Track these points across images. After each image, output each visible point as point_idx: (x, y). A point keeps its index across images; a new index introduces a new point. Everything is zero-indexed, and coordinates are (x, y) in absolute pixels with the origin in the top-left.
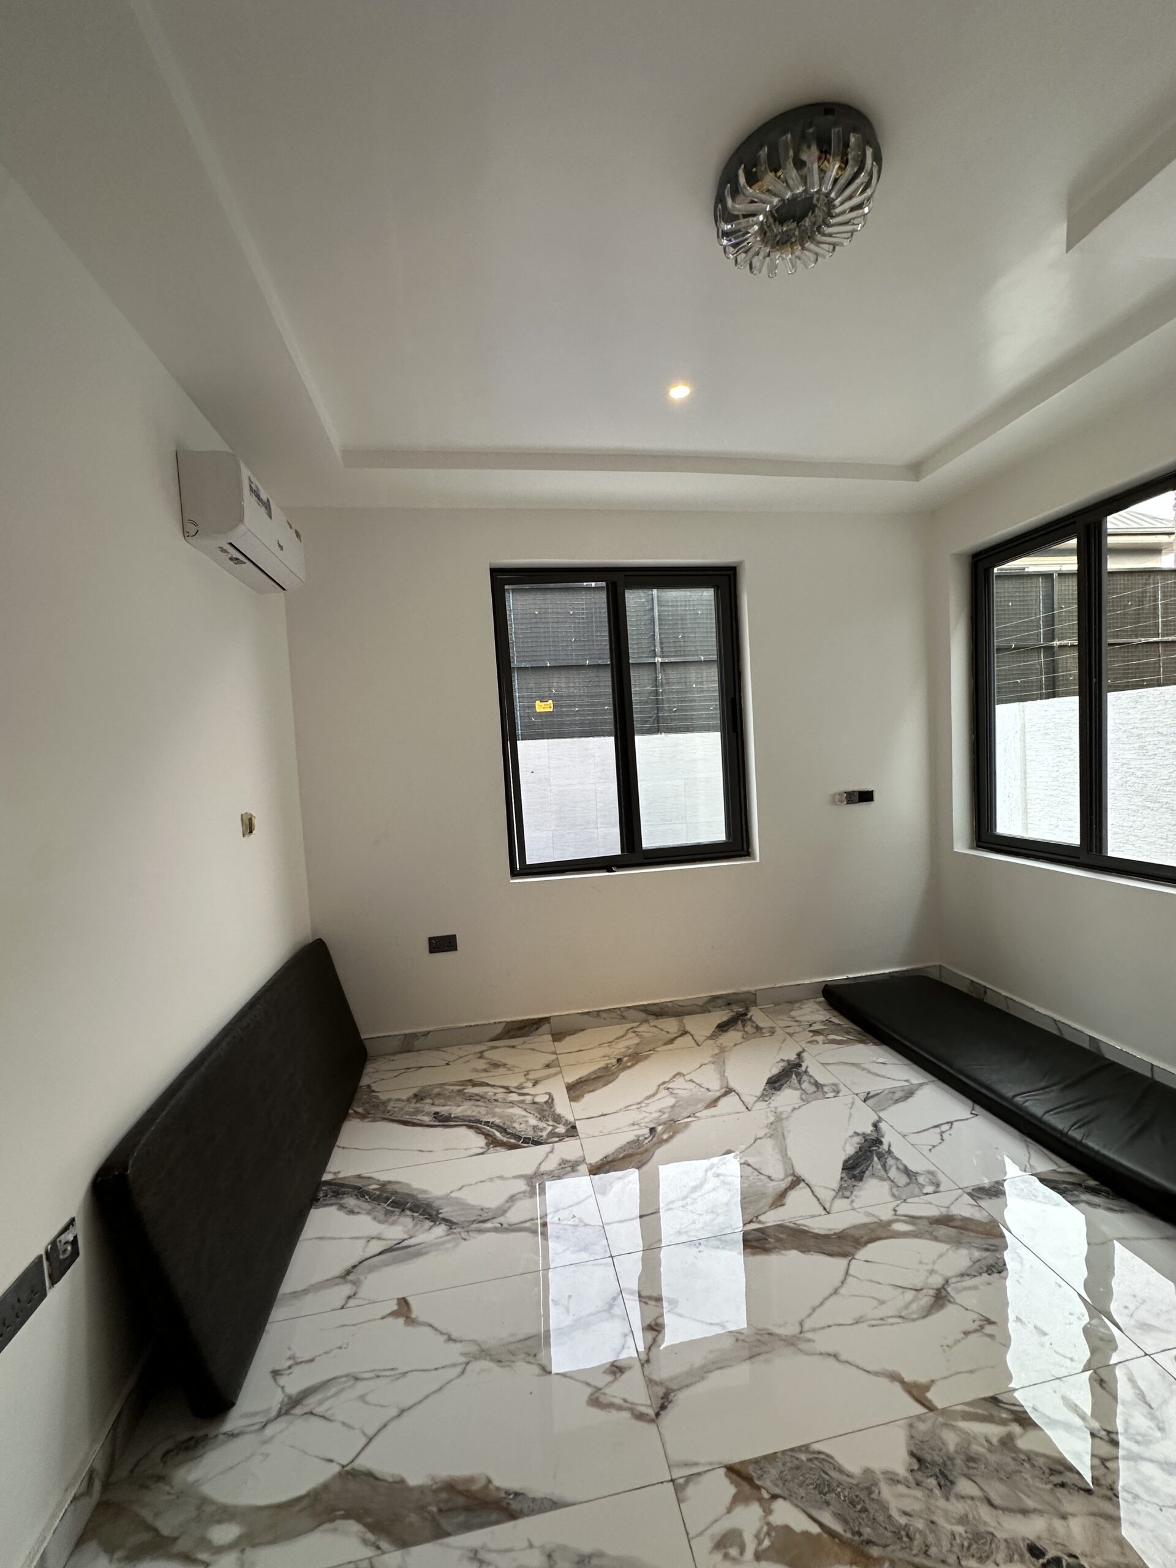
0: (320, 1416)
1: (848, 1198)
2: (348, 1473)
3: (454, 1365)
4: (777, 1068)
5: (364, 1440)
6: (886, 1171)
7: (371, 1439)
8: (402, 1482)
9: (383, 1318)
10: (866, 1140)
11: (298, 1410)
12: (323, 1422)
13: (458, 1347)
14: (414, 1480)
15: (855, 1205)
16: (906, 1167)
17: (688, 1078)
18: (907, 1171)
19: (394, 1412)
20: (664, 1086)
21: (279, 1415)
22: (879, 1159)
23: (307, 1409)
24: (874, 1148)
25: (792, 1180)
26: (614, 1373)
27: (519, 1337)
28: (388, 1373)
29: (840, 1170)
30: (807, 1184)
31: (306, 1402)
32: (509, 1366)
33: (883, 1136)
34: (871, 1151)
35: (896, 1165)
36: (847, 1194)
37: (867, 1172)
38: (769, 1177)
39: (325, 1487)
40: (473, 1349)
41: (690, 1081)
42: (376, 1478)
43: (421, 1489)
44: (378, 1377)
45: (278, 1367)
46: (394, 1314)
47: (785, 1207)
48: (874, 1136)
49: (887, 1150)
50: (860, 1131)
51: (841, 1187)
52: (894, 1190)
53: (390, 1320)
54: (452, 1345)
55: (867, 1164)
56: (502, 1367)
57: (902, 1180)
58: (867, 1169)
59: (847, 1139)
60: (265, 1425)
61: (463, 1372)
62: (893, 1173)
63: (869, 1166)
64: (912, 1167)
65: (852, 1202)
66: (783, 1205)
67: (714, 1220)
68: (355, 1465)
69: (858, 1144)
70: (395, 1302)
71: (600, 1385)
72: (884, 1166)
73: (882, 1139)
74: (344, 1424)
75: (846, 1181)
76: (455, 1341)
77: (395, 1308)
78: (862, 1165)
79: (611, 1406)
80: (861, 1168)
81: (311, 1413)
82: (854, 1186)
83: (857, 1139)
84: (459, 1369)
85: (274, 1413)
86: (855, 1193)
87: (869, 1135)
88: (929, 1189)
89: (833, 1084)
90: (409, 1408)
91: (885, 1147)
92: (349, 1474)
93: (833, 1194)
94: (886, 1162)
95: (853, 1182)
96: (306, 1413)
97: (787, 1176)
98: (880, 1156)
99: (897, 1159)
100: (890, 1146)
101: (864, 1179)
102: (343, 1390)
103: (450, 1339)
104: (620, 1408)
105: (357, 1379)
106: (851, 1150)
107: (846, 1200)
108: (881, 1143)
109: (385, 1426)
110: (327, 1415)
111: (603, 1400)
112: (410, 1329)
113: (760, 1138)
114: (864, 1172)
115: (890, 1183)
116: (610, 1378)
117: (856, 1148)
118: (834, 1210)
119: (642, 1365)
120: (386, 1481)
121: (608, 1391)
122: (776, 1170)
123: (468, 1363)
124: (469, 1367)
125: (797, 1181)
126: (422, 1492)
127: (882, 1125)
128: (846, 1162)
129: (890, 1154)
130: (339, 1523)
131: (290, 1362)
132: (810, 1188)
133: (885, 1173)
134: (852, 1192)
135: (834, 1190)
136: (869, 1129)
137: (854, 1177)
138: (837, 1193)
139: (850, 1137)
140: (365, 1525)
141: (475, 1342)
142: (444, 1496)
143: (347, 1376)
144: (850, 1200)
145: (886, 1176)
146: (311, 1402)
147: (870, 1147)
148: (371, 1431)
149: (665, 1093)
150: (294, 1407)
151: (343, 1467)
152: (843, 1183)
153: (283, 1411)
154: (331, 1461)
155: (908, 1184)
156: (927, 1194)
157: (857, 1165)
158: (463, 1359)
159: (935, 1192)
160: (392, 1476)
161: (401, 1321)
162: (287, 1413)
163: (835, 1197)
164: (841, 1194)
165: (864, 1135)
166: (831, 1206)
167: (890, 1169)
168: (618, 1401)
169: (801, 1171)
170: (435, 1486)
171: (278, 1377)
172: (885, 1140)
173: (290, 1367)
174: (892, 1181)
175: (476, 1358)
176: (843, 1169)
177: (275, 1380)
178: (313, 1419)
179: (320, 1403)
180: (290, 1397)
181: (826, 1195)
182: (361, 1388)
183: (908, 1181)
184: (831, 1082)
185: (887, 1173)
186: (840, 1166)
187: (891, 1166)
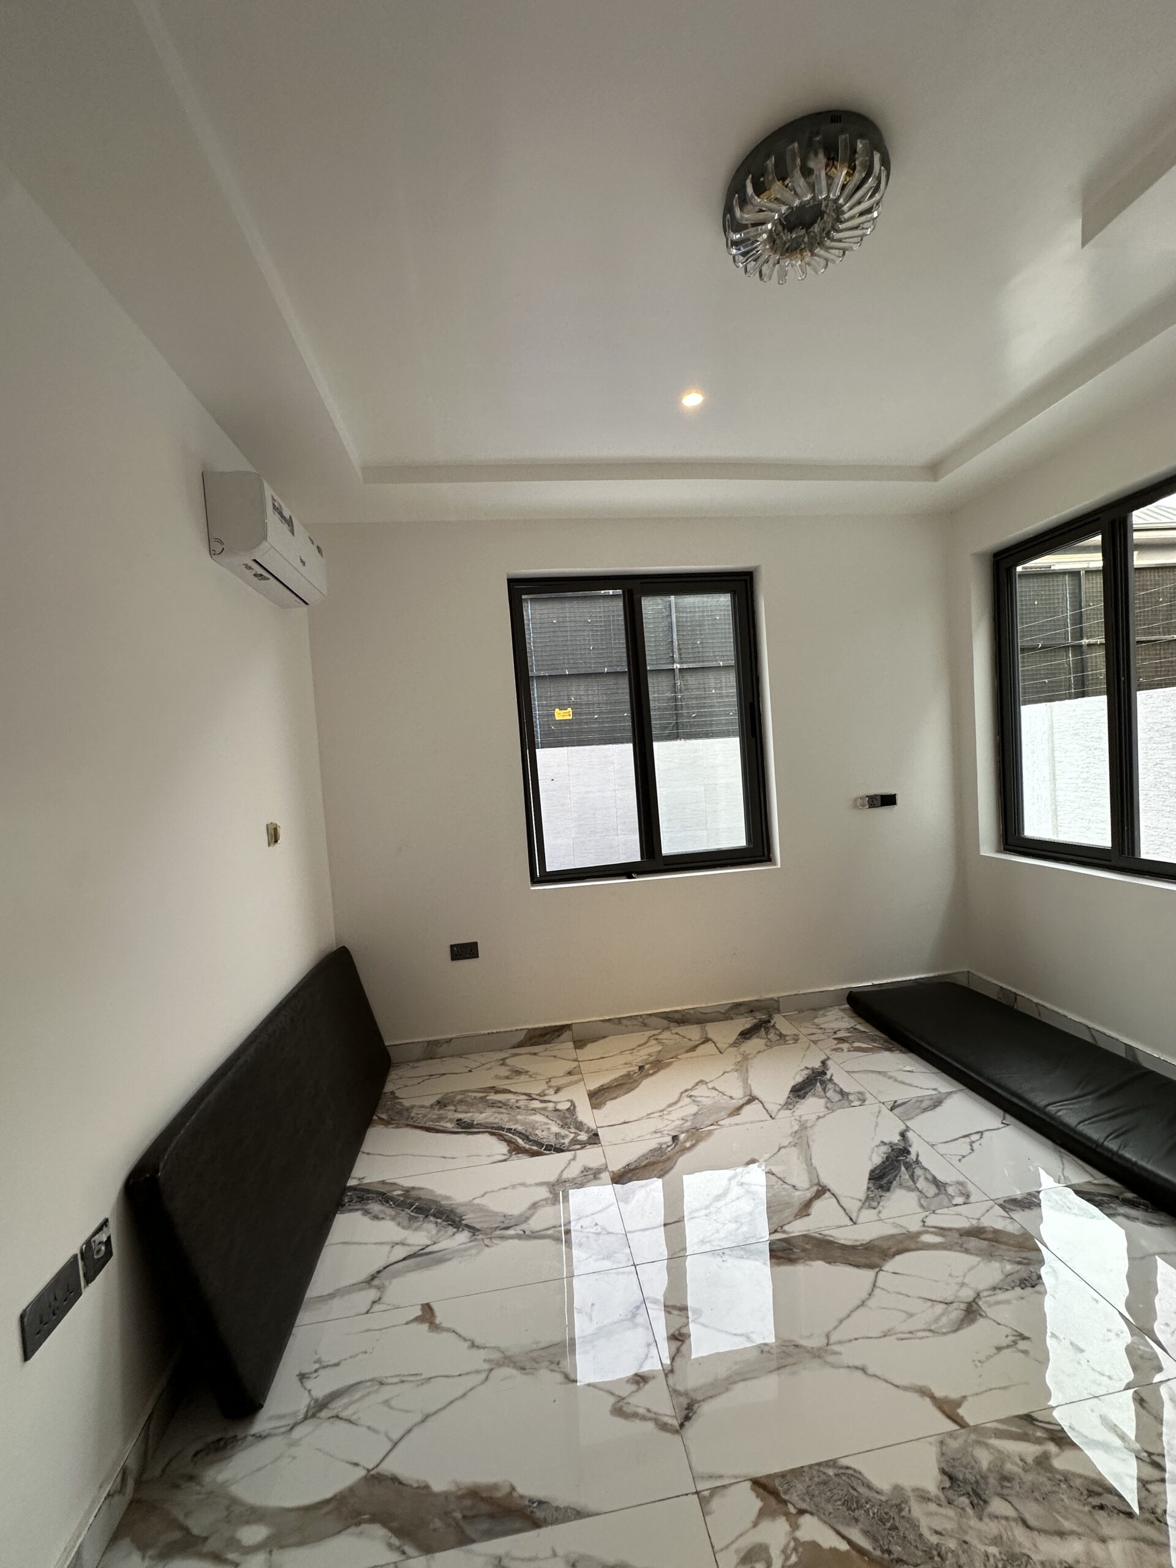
0: (346, 1420)
1: (875, 1208)
2: (373, 1476)
3: (478, 1372)
4: (801, 1075)
5: (389, 1446)
6: (914, 1181)
7: (396, 1444)
8: (427, 1487)
9: (407, 1323)
10: (893, 1150)
11: (324, 1414)
12: (349, 1426)
13: (482, 1354)
14: (439, 1485)
15: (883, 1215)
16: (934, 1178)
17: (710, 1085)
18: (935, 1182)
19: (418, 1417)
20: (687, 1093)
21: (306, 1418)
22: (907, 1169)
23: (334, 1413)
24: (902, 1158)
25: (818, 1190)
26: (637, 1383)
27: (542, 1345)
28: (410, 1378)
29: (866, 1180)
30: (833, 1194)
31: (332, 1406)
32: (532, 1374)
33: (910, 1146)
34: (898, 1161)
35: (925, 1175)
36: (874, 1204)
37: (895, 1182)
38: (794, 1186)
39: (351, 1490)
40: (496, 1355)
41: (712, 1088)
42: (400, 1483)
43: (446, 1495)
44: (403, 1382)
45: (305, 1370)
46: (417, 1319)
47: (810, 1217)
48: (902, 1145)
49: (915, 1160)
50: (886, 1140)
51: (867, 1198)
52: (923, 1201)
53: (414, 1325)
54: (474, 1351)
55: (894, 1174)
56: (527, 1374)
57: (931, 1190)
58: (894, 1179)
59: (873, 1149)
60: (292, 1428)
61: (487, 1378)
62: (921, 1184)
63: (896, 1176)
64: (941, 1177)
65: (880, 1212)
66: (809, 1215)
67: (738, 1229)
68: (379, 1469)
69: (885, 1153)
70: (419, 1307)
71: (623, 1394)
72: (912, 1176)
73: (910, 1149)
74: (369, 1428)
75: (872, 1191)
76: (478, 1347)
77: (420, 1313)
78: (888, 1175)
79: (635, 1415)
80: (888, 1178)
81: (337, 1417)
82: (881, 1197)
83: (884, 1149)
84: (483, 1376)
85: (301, 1416)
86: (881, 1204)
87: (896, 1144)
88: (959, 1200)
89: (859, 1093)
90: (434, 1413)
91: (913, 1156)
92: (374, 1478)
93: (860, 1204)
94: (914, 1172)
95: (880, 1192)
96: (333, 1417)
97: (812, 1186)
98: (908, 1166)
99: (925, 1169)
100: (918, 1156)
101: (892, 1189)
102: (368, 1394)
103: (473, 1345)
104: (644, 1418)
105: (382, 1384)
106: (877, 1160)
107: (873, 1211)
108: (909, 1153)
109: (409, 1431)
110: (354, 1418)
111: (628, 1409)
112: (434, 1336)
113: (784, 1147)
114: (891, 1183)
115: (919, 1193)
116: (634, 1387)
117: (882, 1158)
118: (860, 1221)
119: (666, 1375)
120: (411, 1486)
121: (631, 1400)
122: (801, 1180)
123: (491, 1370)
124: (494, 1372)
125: (822, 1191)
126: (446, 1497)
127: (909, 1134)
128: (872, 1171)
129: (918, 1164)
130: (365, 1527)
131: (317, 1366)
132: (836, 1198)
133: (912, 1183)
134: (879, 1203)
135: (860, 1200)
136: (896, 1138)
137: (881, 1187)
138: (864, 1204)
139: (877, 1146)
140: (391, 1529)
141: (498, 1349)
142: (468, 1502)
143: (372, 1380)
144: (877, 1210)
145: (913, 1187)
146: (337, 1406)
147: (897, 1157)
148: (396, 1436)
149: (688, 1100)
150: (321, 1410)
151: (369, 1471)
152: (869, 1193)
153: (310, 1414)
154: (356, 1464)
155: (938, 1195)
156: (956, 1205)
157: (884, 1174)
158: (486, 1366)
159: (964, 1204)
160: (417, 1481)
161: (425, 1326)
162: (314, 1416)
163: (862, 1207)
164: (867, 1204)
165: (891, 1145)
166: (857, 1217)
167: (918, 1179)
168: (641, 1411)
169: (825, 1181)
170: (460, 1493)
171: (304, 1380)
172: (913, 1150)
173: (316, 1371)
174: (921, 1192)
175: (499, 1365)
176: (870, 1179)
177: (302, 1383)
178: (338, 1422)
179: (346, 1407)
180: (316, 1400)
181: (853, 1206)
182: (386, 1393)
183: (937, 1191)
184: (857, 1090)
185: (915, 1184)
186: (867, 1176)
187: (919, 1177)
